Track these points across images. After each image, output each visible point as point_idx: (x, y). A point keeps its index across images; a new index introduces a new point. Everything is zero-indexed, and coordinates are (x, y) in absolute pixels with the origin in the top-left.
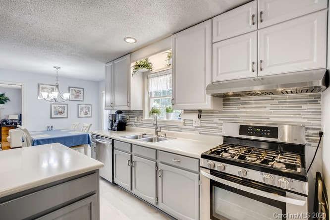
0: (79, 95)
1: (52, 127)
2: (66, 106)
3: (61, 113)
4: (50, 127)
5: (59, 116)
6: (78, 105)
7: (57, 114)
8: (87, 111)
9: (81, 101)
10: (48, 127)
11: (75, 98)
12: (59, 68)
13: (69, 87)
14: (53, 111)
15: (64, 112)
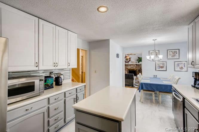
0: (175, 55)
1: (156, 76)
2: (165, 63)
3: (162, 67)
4: (155, 76)
5: (161, 69)
6: (175, 62)
7: (159, 68)
8: (183, 66)
9: (178, 59)
10: (154, 76)
11: (172, 57)
12: (156, 40)
13: (167, 50)
14: (157, 66)
15: (164, 67)
